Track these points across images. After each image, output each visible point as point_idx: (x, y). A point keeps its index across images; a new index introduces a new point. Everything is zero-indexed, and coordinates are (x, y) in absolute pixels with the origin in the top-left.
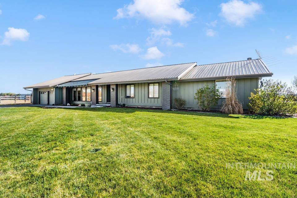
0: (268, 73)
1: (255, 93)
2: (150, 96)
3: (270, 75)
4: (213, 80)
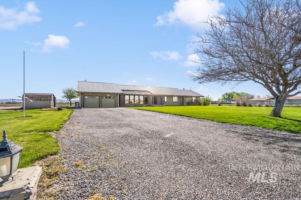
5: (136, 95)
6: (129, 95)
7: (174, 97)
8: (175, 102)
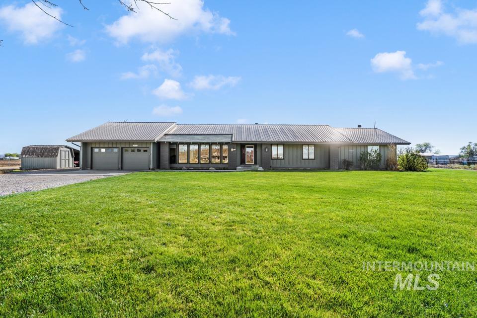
2: (304, 157)
3: (409, 144)
5: (203, 144)
6: (188, 144)
7: (305, 148)
8: (309, 159)
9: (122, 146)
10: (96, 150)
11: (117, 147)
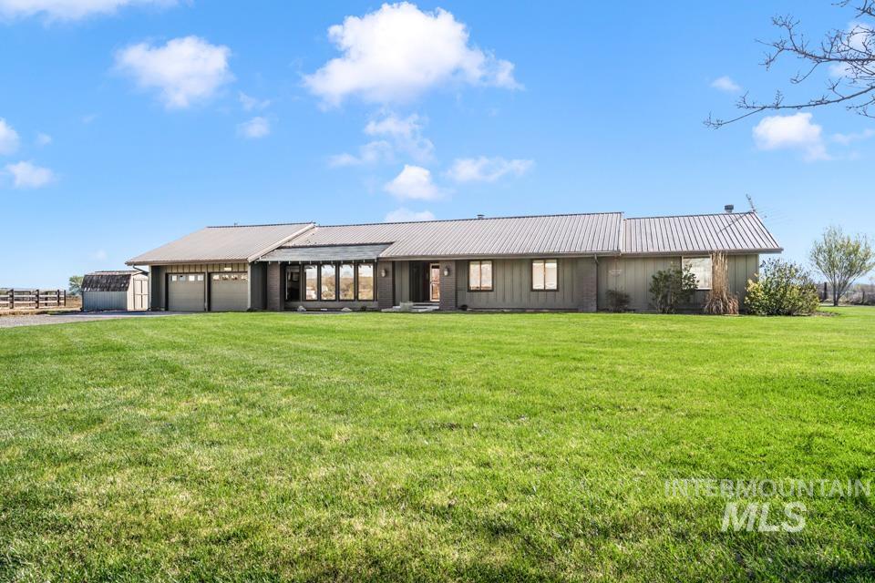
0: (776, 247)
1: (756, 281)
2: (536, 286)
3: (779, 251)
4: (677, 257)
5: (325, 263)
7: (537, 266)
8: (544, 290)
9: (210, 270)
10: (174, 278)
11: (201, 273)
